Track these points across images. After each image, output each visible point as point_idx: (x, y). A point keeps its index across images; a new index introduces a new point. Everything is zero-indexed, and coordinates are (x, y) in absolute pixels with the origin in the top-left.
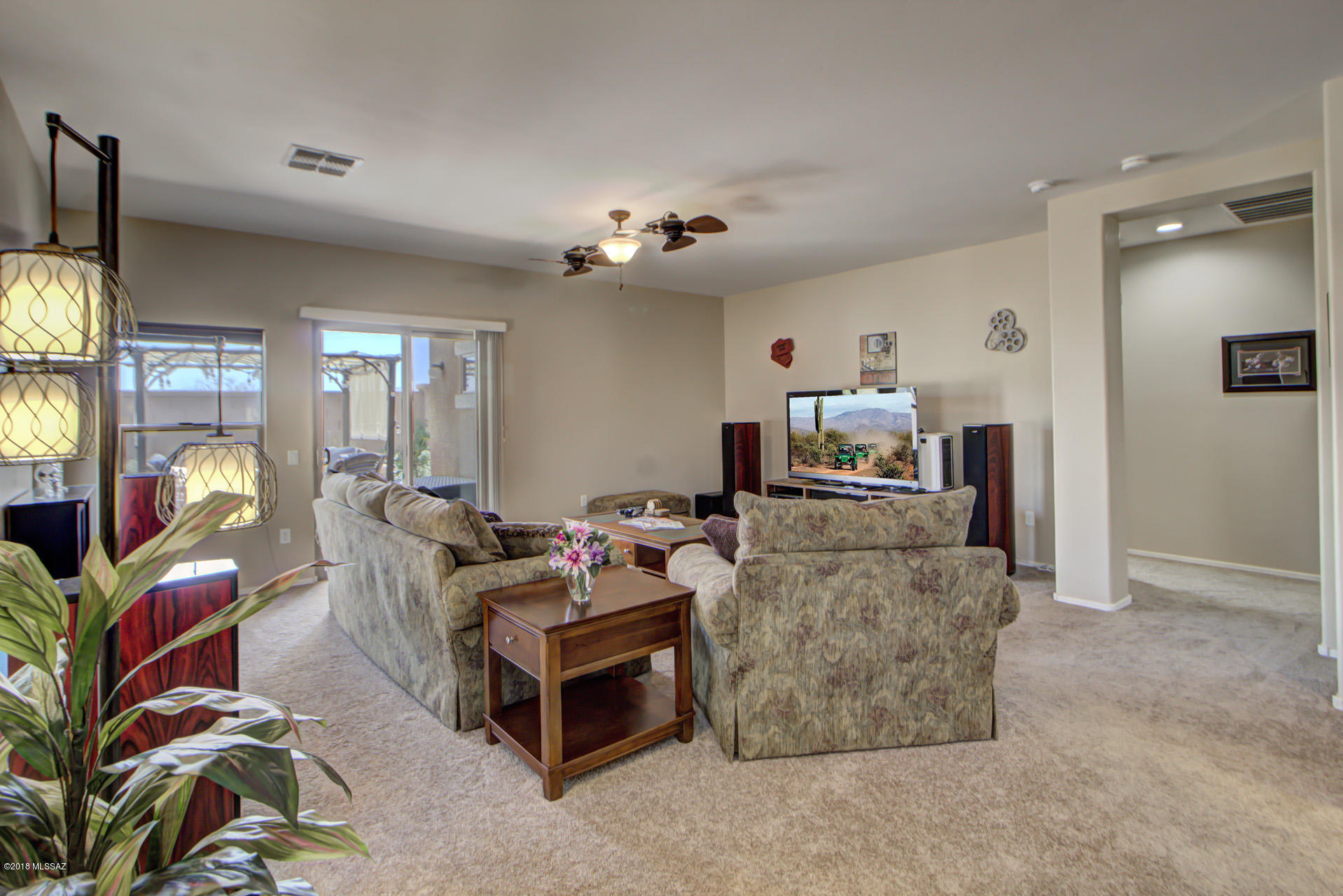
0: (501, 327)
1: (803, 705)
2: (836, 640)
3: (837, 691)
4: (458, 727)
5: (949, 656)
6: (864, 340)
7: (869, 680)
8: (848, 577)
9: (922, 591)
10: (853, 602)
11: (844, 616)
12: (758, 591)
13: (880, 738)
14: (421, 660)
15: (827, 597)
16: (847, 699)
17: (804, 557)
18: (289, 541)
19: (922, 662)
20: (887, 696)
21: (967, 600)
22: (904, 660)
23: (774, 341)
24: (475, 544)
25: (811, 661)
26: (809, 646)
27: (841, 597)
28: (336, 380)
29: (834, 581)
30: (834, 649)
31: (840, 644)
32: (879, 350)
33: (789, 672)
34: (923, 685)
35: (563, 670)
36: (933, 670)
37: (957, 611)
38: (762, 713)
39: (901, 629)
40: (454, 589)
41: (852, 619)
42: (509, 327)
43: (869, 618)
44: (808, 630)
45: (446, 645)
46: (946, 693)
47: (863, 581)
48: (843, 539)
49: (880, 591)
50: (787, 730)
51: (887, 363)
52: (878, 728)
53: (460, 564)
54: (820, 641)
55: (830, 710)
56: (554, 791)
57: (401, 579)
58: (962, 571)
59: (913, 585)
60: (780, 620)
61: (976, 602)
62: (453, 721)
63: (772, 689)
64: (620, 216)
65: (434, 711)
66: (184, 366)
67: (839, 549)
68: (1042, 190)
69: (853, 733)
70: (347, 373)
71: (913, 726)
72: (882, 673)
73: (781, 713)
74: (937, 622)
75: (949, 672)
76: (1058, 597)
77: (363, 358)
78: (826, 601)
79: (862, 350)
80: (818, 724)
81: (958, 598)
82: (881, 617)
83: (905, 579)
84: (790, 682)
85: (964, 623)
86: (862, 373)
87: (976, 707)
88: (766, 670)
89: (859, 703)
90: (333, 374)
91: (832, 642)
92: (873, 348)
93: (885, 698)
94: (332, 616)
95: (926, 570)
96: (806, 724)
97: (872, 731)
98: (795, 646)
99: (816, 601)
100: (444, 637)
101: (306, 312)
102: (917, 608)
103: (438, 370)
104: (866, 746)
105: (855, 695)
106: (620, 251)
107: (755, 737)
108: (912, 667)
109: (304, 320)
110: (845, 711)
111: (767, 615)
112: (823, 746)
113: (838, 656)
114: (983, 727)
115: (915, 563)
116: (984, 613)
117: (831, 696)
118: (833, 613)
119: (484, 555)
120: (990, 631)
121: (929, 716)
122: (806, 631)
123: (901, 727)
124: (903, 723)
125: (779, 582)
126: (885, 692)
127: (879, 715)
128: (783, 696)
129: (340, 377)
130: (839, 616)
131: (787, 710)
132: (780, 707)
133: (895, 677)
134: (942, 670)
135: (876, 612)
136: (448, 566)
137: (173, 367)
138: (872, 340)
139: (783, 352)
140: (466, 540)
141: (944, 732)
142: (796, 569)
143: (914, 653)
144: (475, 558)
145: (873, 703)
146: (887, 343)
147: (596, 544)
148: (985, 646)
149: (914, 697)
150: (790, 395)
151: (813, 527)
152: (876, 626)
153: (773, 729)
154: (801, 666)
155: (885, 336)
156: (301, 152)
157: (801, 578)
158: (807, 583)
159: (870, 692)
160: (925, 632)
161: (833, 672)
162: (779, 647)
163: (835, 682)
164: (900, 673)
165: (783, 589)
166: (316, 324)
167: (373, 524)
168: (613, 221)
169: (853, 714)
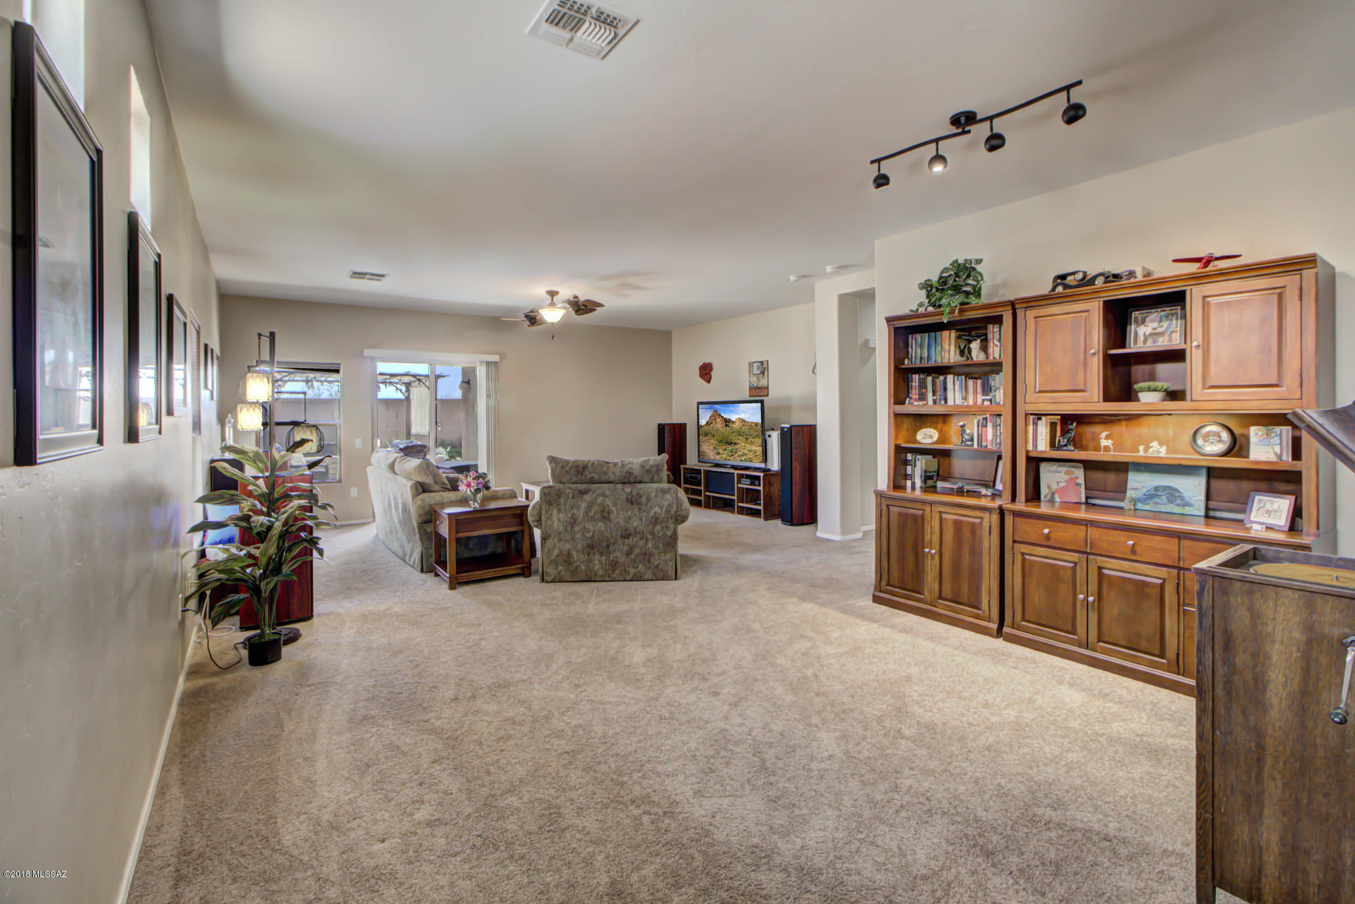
0: (495, 358)
1: (575, 556)
2: (590, 526)
3: (592, 551)
4: (422, 571)
5: (650, 537)
6: (751, 364)
7: (608, 546)
8: (594, 496)
9: (632, 503)
10: (596, 508)
11: (592, 514)
12: (550, 501)
13: (615, 576)
14: (409, 542)
15: (584, 505)
16: (597, 556)
17: (573, 486)
18: (356, 495)
19: (635, 540)
20: (619, 555)
21: (657, 509)
22: (625, 538)
23: (701, 364)
24: (432, 482)
25: (578, 536)
26: (576, 529)
27: (590, 507)
28: (401, 390)
29: (588, 497)
30: (589, 531)
31: (591, 528)
32: (758, 372)
33: (568, 541)
34: (637, 551)
35: (457, 533)
36: (641, 543)
37: (652, 514)
38: (555, 560)
39: (622, 523)
40: (419, 502)
41: (596, 517)
42: (501, 358)
43: (605, 515)
44: (575, 520)
45: (417, 531)
46: (650, 556)
47: (601, 498)
48: (592, 478)
49: (610, 503)
50: (568, 569)
51: (763, 383)
52: (614, 571)
53: (424, 491)
54: (581, 526)
55: (590, 561)
56: (452, 587)
57: (400, 501)
58: (653, 494)
59: (627, 500)
60: (561, 516)
61: (662, 510)
62: (419, 569)
63: (560, 549)
64: (553, 294)
65: (413, 567)
66: (294, 381)
67: (592, 482)
68: (795, 281)
69: (601, 572)
70: (408, 385)
71: (632, 571)
72: (614, 544)
73: (565, 561)
74: (641, 519)
75: (650, 545)
76: (819, 534)
77: (414, 376)
78: (583, 507)
79: (750, 372)
80: (583, 567)
81: (651, 508)
82: (611, 516)
83: (623, 497)
84: (568, 546)
85: (655, 521)
86: (750, 389)
87: (666, 563)
88: (556, 539)
89: (604, 558)
90: (399, 386)
91: (587, 527)
92: (756, 371)
93: (617, 557)
94: (377, 535)
95: (634, 493)
96: (577, 567)
97: (610, 572)
98: (569, 528)
99: (578, 507)
100: (416, 526)
101: (367, 352)
102: (630, 512)
103: (466, 385)
104: (607, 579)
105: (601, 554)
106: (552, 316)
107: (551, 571)
108: (630, 541)
109: (366, 357)
110: (596, 562)
111: (555, 513)
112: (585, 578)
113: (591, 534)
114: (670, 573)
115: (628, 490)
116: (667, 516)
117: (589, 554)
118: (587, 513)
119: (437, 487)
120: (672, 526)
121: (641, 566)
122: (573, 522)
123: (625, 571)
124: (627, 569)
125: (559, 497)
126: (616, 554)
127: (614, 565)
128: (565, 553)
129: (404, 389)
130: (590, 514)
131: (567, 559)
132: (564, 558)
133: (621, 546)
134: (646, 544)
135: (609, 513)
136: (417, 490)
137: (286, 382)
138: (755, 366)
139: (706, 372)
140: (428, 480)
141: (648, 574)
142: (568, 491)
143: (630, 534)
144: (433, 489)
145: (611, 558)
146: (763, 368)
147: (481, 479)
148: (669, 533)
149: (633, 557)
150: (699, 403)
151: (578, 472)
152: (610, 520)
153: (560, 568)
154: (573, 539)
155: (762, 363)
156: (355, 273)
157: (571, 495)
158: (573, 497)
159: (609, 553)
160: (635, 524)
161: (590, 542)
162: (561, 529)
163: (591, 546)
164: (624, 544)
165: (562, 500)
166: (373, 359)
167: (390, 475)
168: (548, 296)
169: (601, 563)
